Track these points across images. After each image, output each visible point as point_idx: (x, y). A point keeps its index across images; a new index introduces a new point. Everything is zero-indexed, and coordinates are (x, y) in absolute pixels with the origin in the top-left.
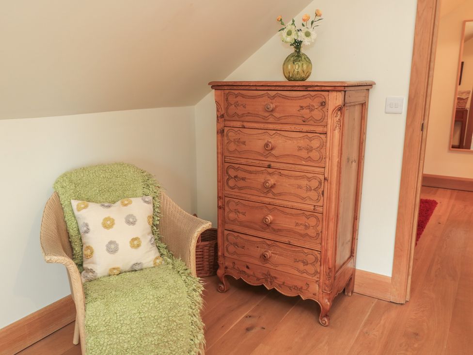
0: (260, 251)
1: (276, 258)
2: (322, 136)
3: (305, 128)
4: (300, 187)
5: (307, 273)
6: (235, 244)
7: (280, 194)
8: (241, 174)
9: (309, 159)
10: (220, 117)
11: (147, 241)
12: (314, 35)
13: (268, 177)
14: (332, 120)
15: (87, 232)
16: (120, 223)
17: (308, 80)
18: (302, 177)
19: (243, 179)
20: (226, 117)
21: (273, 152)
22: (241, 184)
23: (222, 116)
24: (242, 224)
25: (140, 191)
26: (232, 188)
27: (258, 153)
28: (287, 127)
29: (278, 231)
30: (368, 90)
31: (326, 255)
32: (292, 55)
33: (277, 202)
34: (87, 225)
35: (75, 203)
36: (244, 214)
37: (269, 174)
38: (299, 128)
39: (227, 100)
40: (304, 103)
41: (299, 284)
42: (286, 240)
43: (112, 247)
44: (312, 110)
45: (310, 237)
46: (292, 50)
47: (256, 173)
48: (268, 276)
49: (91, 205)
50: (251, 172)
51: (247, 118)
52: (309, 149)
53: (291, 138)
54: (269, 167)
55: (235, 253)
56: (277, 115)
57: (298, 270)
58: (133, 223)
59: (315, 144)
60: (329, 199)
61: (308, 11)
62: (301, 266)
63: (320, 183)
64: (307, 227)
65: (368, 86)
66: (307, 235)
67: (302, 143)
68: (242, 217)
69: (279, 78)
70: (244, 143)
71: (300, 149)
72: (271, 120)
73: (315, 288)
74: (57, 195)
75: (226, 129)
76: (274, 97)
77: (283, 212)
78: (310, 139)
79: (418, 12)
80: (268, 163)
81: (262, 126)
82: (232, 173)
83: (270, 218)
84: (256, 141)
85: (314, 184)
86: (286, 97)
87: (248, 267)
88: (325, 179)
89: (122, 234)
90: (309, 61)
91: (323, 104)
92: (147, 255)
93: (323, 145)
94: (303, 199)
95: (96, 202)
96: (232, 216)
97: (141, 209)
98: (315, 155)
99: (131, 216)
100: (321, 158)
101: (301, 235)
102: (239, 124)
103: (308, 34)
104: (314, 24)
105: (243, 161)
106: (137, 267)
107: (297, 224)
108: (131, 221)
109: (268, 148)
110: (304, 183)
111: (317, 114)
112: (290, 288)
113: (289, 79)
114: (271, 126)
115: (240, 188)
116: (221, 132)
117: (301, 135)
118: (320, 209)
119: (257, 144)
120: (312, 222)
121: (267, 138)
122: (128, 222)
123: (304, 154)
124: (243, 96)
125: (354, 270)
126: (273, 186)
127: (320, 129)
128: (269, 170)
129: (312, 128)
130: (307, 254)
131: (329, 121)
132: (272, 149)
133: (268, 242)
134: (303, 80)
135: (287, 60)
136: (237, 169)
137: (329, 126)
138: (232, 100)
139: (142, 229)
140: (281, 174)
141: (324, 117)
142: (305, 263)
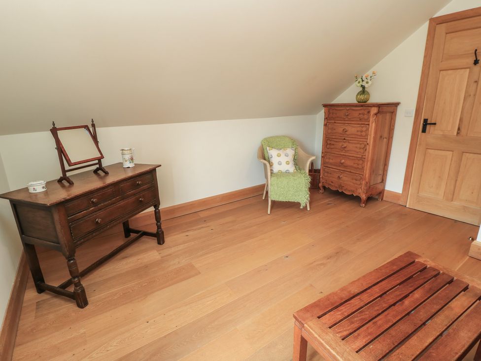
0: (338, 175)
1: (344, 178)
2: (368, 126)
3: (360, 123)
4: (356, 147)
5: (357, 184)
6: (328, 172)
7: (348, 151)
8: (332, 142)
9: (361, 135)
10: (326, 119)
11: (292, 163)
12: (370, 82)
13: (344, 144)
14: (371, 119)
15: (271, 158)
16: (283, 155)
17: (368, 102)
18: (358, 143)
19: (333, 145)
20: (328, 119)
21: (346, 133)
22: (332, 147)
23: (327, 118)
24: (331, 164)
25: (290, 146)
26: (328, 148)
27: (341, 134)
28: (353, 122)
29: (346, 167)
30: (397, 106)
31: (365, 177)
32: (360, 92)
33: (347, 154)
34: (272, 155)
35: (268, 148)
36: (332, 159)
37: (344, 142)
38: (358, 122)
39: (329, 111)
40: (361, 112)
41: (352, 189)
42: (349, 170)
43: (280, 163)
44: (364, 115)
45: (360, 169)
46: (361, 89)
47: (339, 142)
48: (341, 186)
49: (274, 149)
50: (336, 142)
51: (337, 119)
52: (362, 131)
53: (354, 127)
54: (344, 139)
55: (327, 176)
56: (349, 117)
57: (353, 183)
58: (287, 156)
59: (364, 129)
60: (369, 152)
61: (370, 73)
62: (354, 181)
63: (365, 145)
64: (358, 164)
65: (396, 105)
66: (358, 168)
67: (359, 129)
68: (331, 161)
69: (355, 101)
70: (335, 129)
71: (358, 131)
72: (347, 119)
73: (360, 191)
74: (262, 145)
75: (328, 124)
76: (349, 109)
77: (349, 158)
78: (362, 127)
79: (422, 70)
80: (343, 138)
81: (343, 122)
82: (329, 142)
83: (343, 161)
84: (340, 128)
85: (363, 146)
86: (353, 110)
87: (332, 182)
88: (367, 144)
89: (284, 159)
90: (368, 94)
91: (369, 112)
92: (291, 168)
93: (367, 130)
94: (358, 152)
95: (275, 148)
96: (327, 160)
97: (291, 152)
98: (364, 134)
99: (286, 154)
100: (366, 135)
101: (355, 168)
102: (333, 121)
103: (367, 83)
104: (372, 78)
105: (334, 137)
106: (287, 172)
107: (354, 163)
108: (287, 155)
109: (345, 131)
110: (358, 146)
111: (366, 117)
112: (349, 191)
113: (359, 102)
114: (347, 122)
115: (331, 149)
116: (325, 125)
117: (359, 125)
118: (364, 157)
119: (340, 130)
120: (361, 162)
121: (344, 127)
122: (286, 156)
123: (359, 133)
124: (336, 110)
125: (384, 190)
126: (345, 147)
127: (367, 123)
128: (344, 141)
129: (363, 123)
130: (357, 176)
131: (371, 120)
132: (346, 132)
133: (342, 171)
134: (365, 102)
135: (358, 94)
136: (330, 140)
137: (371, 122)
138: (331, 111)
139: (290, 158)
140: (349, 142)
141: (369, 118)
142: (356, 180)
